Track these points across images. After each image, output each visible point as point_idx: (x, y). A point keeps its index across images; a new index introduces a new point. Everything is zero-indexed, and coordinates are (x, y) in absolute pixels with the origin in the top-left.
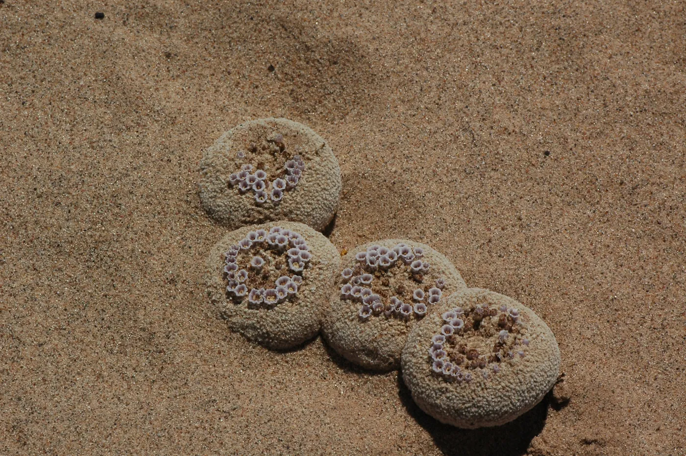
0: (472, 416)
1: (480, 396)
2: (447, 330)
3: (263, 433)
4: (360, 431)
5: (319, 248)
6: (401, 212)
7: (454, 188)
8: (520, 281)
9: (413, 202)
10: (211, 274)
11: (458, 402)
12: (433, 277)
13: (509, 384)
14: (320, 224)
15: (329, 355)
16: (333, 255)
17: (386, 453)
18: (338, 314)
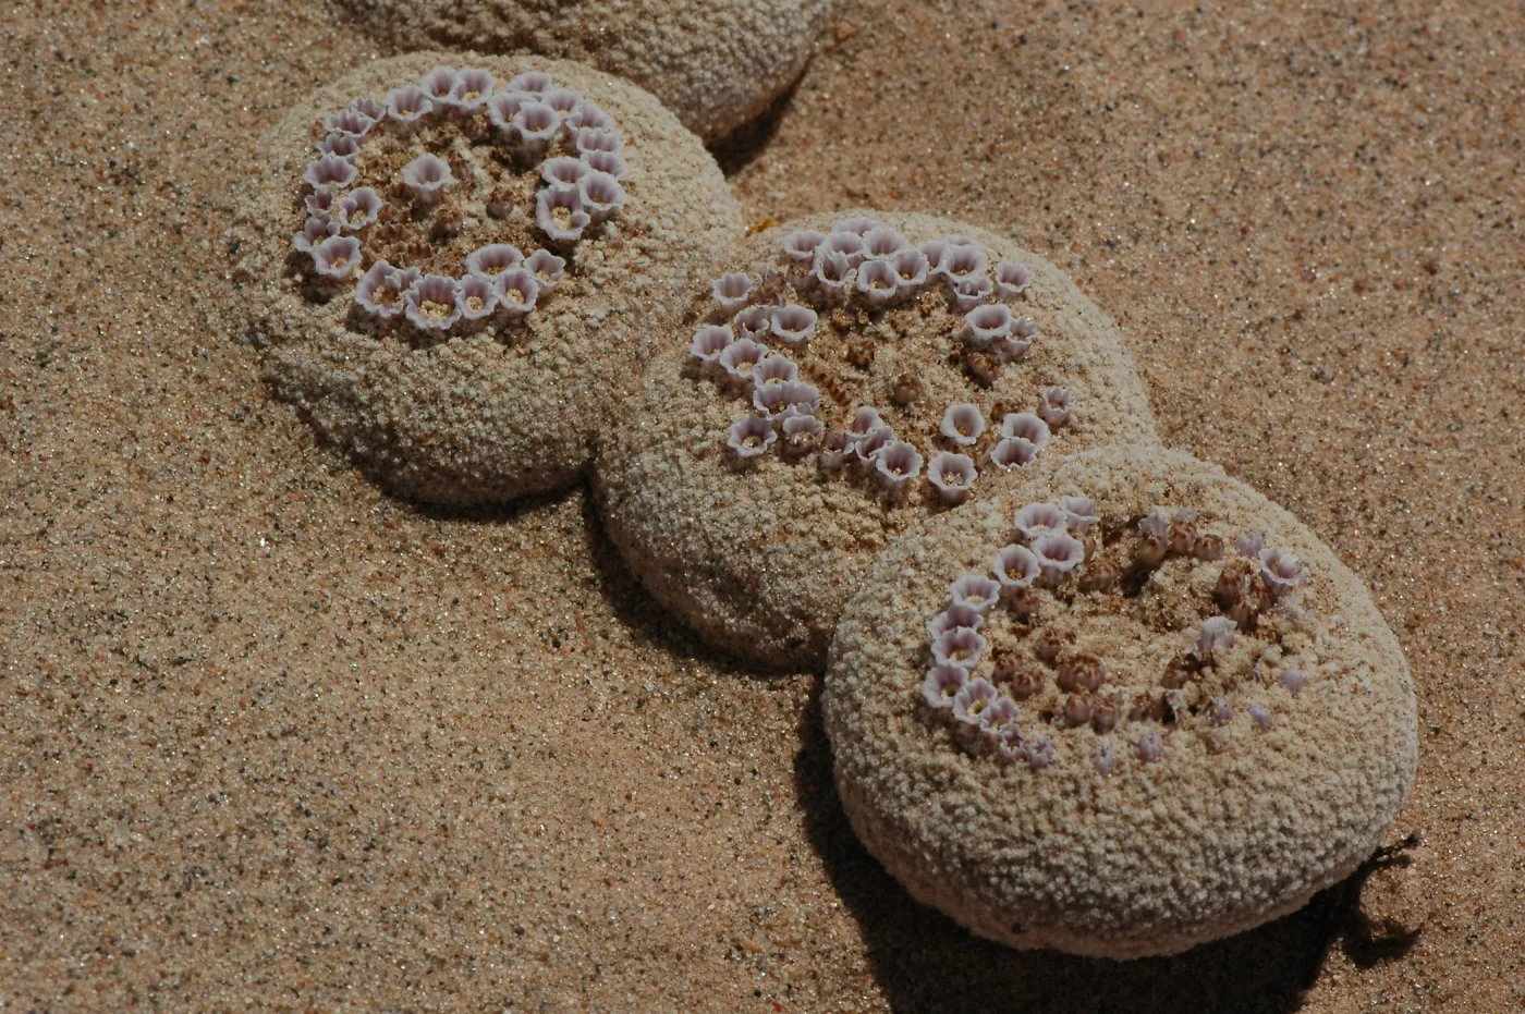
0: (1020, 898)
1: (1064, 831)
2: (1015, 567)
3: (249, 771)
4: (613, 854)
5: (667, 183)
6: (1017, 143)
7: (1228, 108)
8: (1362, 478)
9: (1066, 118)
10: (261, 180)
11: (981, 833)
12: (1038, 379)
13: (1184, 814)
14: (712, 110)
15: (598, 565)
16: (712, 220)
17: (679, 957)
18: (659, 422)
